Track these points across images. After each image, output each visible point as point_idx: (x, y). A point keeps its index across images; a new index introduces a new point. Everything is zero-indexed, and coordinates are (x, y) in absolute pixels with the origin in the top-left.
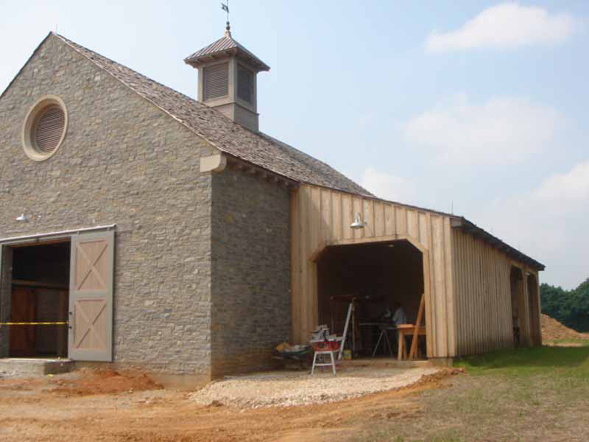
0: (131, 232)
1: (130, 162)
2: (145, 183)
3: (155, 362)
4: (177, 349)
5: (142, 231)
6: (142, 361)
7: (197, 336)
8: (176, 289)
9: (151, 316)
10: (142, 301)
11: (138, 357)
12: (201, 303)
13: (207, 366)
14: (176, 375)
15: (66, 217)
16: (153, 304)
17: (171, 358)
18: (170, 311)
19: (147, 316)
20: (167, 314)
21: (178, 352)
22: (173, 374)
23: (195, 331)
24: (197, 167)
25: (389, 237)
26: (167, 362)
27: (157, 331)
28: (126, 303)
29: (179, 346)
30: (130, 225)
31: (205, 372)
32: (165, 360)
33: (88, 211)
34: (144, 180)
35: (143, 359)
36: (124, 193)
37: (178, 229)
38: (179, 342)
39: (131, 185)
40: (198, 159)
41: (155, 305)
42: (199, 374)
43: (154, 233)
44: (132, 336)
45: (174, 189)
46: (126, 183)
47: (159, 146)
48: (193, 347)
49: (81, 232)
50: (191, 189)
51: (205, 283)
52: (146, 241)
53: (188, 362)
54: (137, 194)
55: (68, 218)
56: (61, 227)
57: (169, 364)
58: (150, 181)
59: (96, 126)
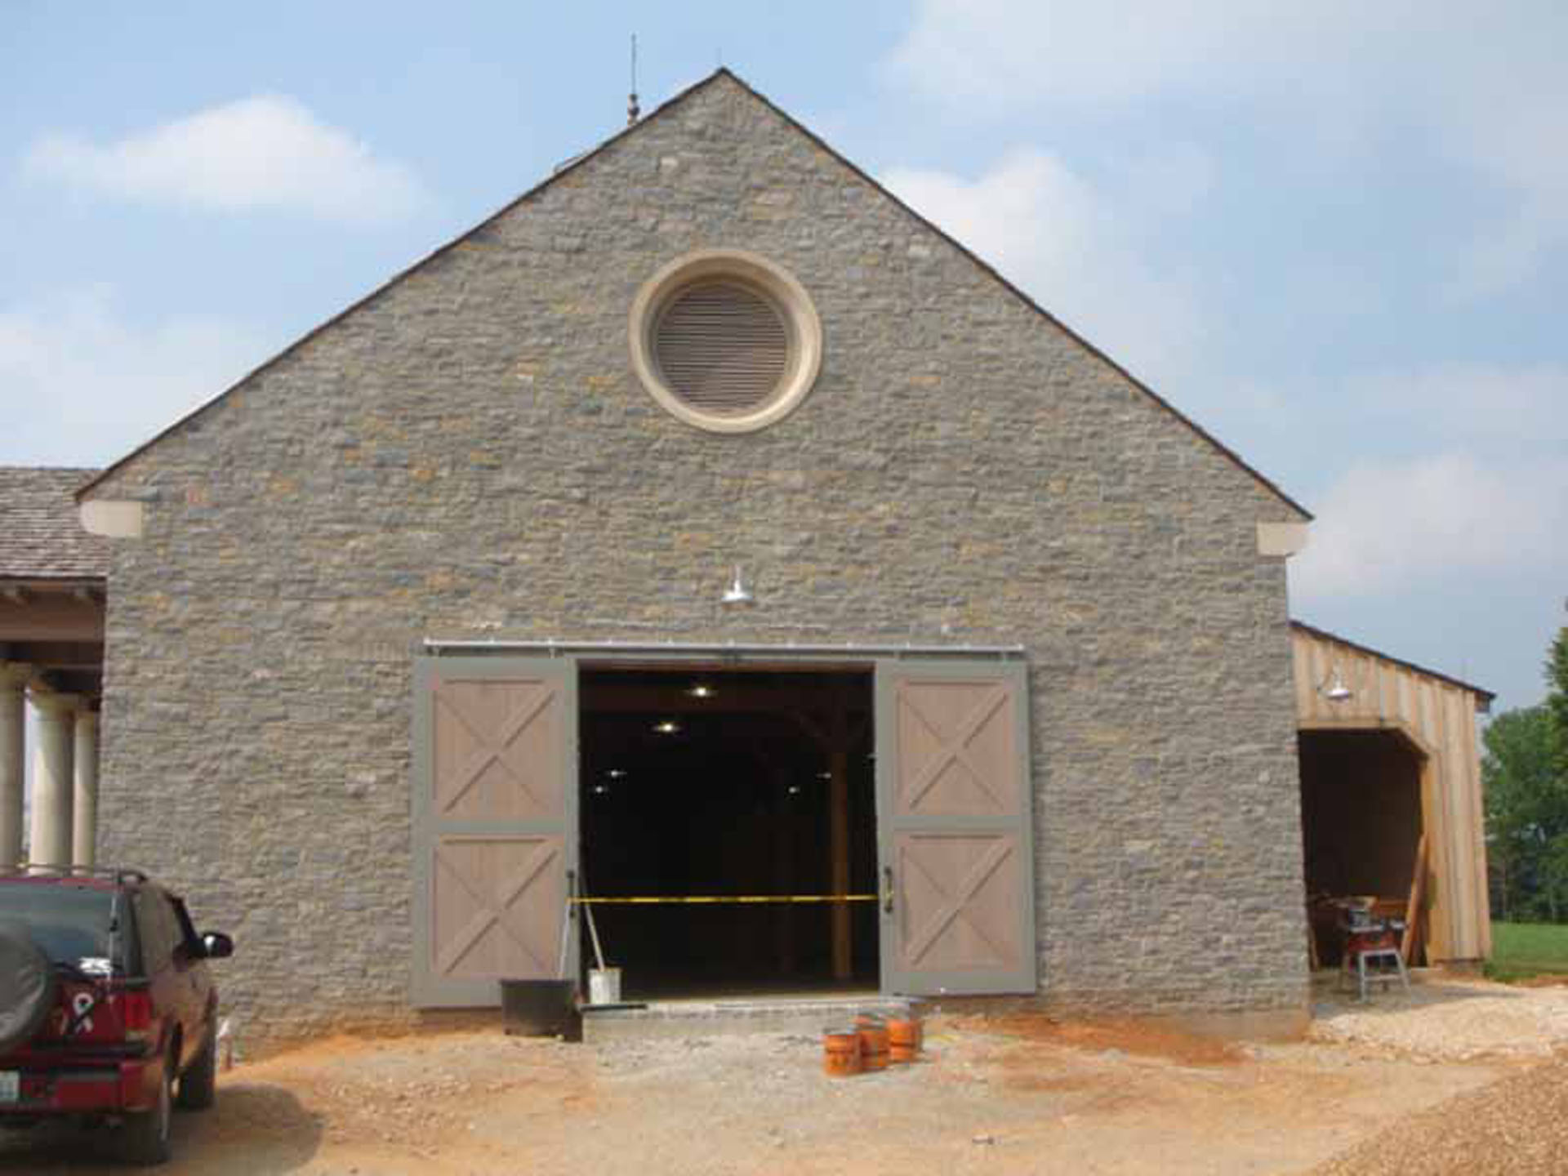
0: (1072, 671)
1: (1054, 495)
2: (1106, 555)
3: (1162, 987)
4: (1223, 953)
5: (1107, 671)
6: (1125, 986)
7: (1272, 921)
8: (1213, 817)
9: (1148, 876)
10: (1118, 842)
11: (1112, 977)
12: (1279, 849)
13: (1300, 989)
14: (1222, 1012)
15: (842, 605)
16: (1153, 848)
17: (1209, 976)
18: (1200, 865)
19: (1135, 877)
20: (1191, 874)
21: (1228, 959)
22: (1212, 1011)
23: (1266, 911)
24: (1251, 540)
25: (1372, 724)
26: (1197, 985)
27: (1166, 914)
28: (1069, 845)
29: (1228, 946)
30: (1069, 654)
31: (1296, 1002)
32: (1191, 980)
33: (921, 600)
34: (1104, 547)
35: (1128, 981)
36: (1042, 570)
37: (1212, 676)
38: (1226, 938)
39: (1062, 554)
40: (1250, 524)
41: (1157, 852)
42: (1281, 1007)
43: (1140, 680)
44: (1091, 927)
45: (1192, 580)
46: (1045, 547)
47: (1137, 471)
48: (1263, 946)
49: (904, 654)
50: (1238, 588)
51: (1287, 804)
52: (1121, 696)
53: (1256, 981)
54: (1086, 578)
55: (848, 610)
56: (824, 633)
57: (1203, 990)
58: (1123, 554)
59: (931, 380)
